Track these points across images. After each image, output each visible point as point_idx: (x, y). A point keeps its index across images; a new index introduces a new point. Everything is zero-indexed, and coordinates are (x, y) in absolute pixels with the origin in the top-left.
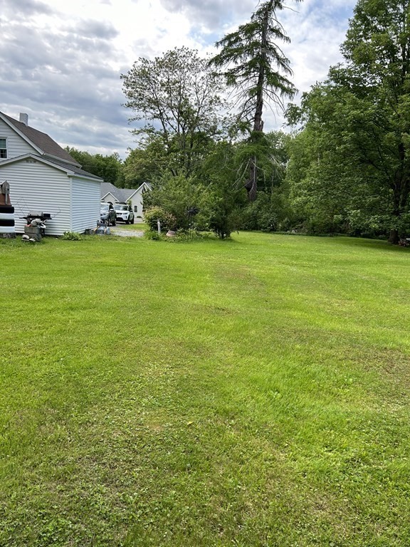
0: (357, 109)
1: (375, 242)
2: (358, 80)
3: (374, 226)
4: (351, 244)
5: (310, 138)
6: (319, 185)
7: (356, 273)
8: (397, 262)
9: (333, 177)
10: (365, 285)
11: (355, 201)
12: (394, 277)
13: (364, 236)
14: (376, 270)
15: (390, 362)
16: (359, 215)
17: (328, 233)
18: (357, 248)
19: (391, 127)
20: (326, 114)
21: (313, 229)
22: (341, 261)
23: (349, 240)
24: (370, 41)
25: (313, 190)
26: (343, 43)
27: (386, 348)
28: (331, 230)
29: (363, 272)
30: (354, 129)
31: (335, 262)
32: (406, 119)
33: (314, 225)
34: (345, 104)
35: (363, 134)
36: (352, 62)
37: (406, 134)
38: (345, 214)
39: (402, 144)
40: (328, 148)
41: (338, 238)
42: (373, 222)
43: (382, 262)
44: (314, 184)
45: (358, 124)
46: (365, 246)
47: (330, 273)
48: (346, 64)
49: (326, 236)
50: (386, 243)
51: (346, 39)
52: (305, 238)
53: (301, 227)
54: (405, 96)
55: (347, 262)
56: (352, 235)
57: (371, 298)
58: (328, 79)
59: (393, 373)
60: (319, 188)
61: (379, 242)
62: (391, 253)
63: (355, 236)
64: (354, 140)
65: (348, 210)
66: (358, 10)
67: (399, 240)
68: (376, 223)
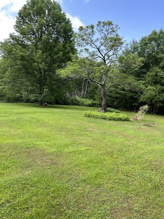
0: (22, 52)
1: (34, 105)
2: (22, 41)
3: (32, 98)
4: (24, 106)
5: (3, 61)
6: (9, 81)
7: (24, 117)
8: (41, 112)
9: (15, 79)
10: (27, 122)
11: (24, 89)
12: (39, 118)
13: (30, 103)
14: (33, 115)
15: (29, 153)
16: (26, 94)
17: (15, 101)
18: (27, 107)
19: (35, 61)
20: (10, 52)
21: (8, 100)
22: (19, 113)
23: (24, 104)
24: (25, 27)
25: (6, 83)
26: (14, 25)
27: (29, 147)
28: (17, 100)
29: (26, 117)
30: (22, 60)
31: (17, 114)
32: (40, 59)
33: (9, 98)
34: (17, 50)
35: (25, 62)
36: (19, 33)
37: (40, 64)
38: (21, 94)
39: (40, 68)
40: (12, 66)
41: (20, 103)
42: (32, 97)
43: (35, 112)
44: (7, 81)
45: (23, 58)
46: (30, 106)
47: (13, 118)
48: (17, 34)
49: (15, 103)
50: (38, 105)
51: (16, 24)
52: (5, 104)
53: (3, 99)
54: (39, 50)
55: (22, 113)
56: (25, 102)
57: (28, 127)
58: (9, 38)
59: (30, 157)
60: (9, 83)
61: (35, 105)
62: (40, 109)
63: (27, 103)
64: (21, 64)
65: (22, 92)
66: (20, 14)
67: (43, 104)
68: (33, 97)
